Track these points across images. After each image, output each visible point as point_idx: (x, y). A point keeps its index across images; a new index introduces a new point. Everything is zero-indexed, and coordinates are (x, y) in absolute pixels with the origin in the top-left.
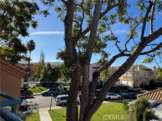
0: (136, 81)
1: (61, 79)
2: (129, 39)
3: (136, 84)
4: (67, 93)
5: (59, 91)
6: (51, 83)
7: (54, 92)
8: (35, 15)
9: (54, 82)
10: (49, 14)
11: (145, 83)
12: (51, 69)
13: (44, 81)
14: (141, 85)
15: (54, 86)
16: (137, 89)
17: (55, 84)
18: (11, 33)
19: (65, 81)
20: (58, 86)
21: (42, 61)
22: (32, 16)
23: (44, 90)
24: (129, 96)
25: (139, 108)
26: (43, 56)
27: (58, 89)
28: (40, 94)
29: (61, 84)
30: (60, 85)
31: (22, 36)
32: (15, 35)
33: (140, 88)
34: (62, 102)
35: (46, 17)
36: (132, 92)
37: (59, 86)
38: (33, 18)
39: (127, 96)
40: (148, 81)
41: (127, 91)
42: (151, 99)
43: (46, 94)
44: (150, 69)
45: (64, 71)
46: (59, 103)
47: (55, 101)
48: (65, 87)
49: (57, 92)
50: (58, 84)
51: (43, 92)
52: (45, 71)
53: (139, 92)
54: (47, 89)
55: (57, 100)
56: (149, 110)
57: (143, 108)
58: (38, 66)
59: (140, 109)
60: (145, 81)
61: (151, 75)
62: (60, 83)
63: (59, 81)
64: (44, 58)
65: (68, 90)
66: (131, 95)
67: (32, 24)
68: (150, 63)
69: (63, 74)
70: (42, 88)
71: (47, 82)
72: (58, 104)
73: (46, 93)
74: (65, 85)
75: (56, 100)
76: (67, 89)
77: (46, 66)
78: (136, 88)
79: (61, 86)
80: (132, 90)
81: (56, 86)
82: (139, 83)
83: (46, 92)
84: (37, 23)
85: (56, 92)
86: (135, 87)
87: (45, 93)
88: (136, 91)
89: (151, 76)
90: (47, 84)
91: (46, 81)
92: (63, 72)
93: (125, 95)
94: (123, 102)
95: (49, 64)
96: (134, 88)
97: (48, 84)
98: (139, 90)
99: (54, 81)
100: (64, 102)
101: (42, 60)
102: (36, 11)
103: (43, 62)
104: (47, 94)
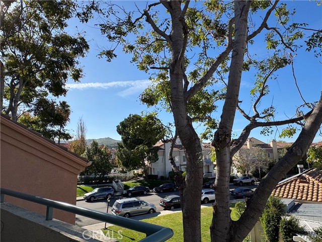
0: (247, 166)
1: (115, 168)
2: (260, 97)
3: (248, 172)
4: (130, 194)
5: (115, 192)
6: (100, 176)
7: (107, 193)
8: (81, 57)
9: (105, 176)
10: (116, 56)
11: (261, 169)
12: (100, 151)
13: (87, 174)
14: (255, 172)
15: (106, 183)
16: (249, 181)
17: (106, 179)
18: (35, 91)
19: (123, 172)
20: (112, 183)
21: (80, 137)
22: (76, 59)
23: (87, 190)
24: (239, 193)
25: (271, 215)
26: (82, 129)
27: (113, 187)
28: (82, 198)
29: (118, 178)
30: (116, 180)
31: (53, 95)
32: (41, 93)
33: (254, 178)
34: (125, 212)
35: (109, 61)
36: (242, 186)
37: (114, 182)
38: (77, 63)
39: (236, 193)
40: (266, 165)
41: (233, 184)
42: (287, 197)
43: (92, 199)
44: (267, 145)
45: (121, 154)
46: (120, 213)
47: (112, 211)
48: (124, 183)
49: (112, 193)
50: (112, 179)
51: (87, 194)
52: (88, 156)
53: (252, 185)
54: (94, 188)
55: (116, 208)
56: (288, 218)
57: (277, 215)
58: (74, 147)
59: (273, 216)
60: (260, 165)
61: (269, 154)
62: (115, 177)
63: (113, 173)
64: (85, 132)
65: (130, 189)
66: (241, 191)
67: (73, 74)
68: (291, 136)
69: (121, 160)
70: (83, 186)
71: (93, 176)
73: (93, 196)
74: (125, 180)
75: (114, 209)
76: (129, 187)
77: (89, 145)
78: (247, 178)
79: (118, 181)
80: (241, 182)
81: (108, 183)
82: (252, 170)
83: (93, 194)
84: (81, 72)
85: (110, 194)
86: (245, 177)
87: (91, 196)
88: (247, 184)
89: (269, 156)
90: (92, 179)
91: (91, 175)
92: (119, 155)
93: (233, 192)
94: (236, 205)
95: (95, 144)
96: (244, 179)
97: (95, 179)
98: (253, 181)
99: (104, 173)
100: (128, 211)
101: (82, 136)
102: (84, 51)
103: (83, 139)
104: (95, 198)
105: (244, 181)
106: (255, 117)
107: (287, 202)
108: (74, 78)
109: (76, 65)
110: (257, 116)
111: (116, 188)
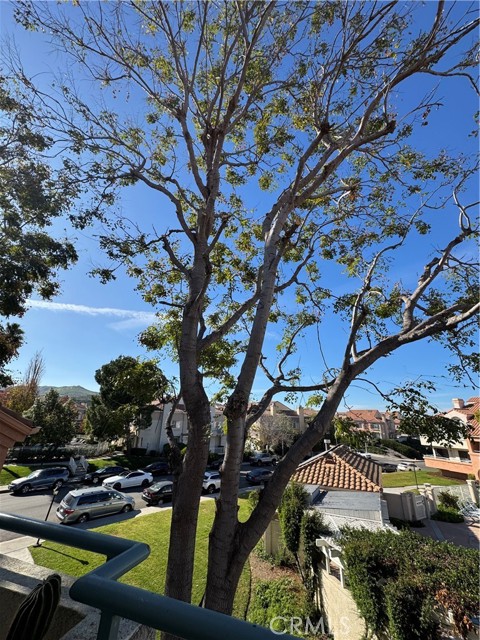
0: (269, 439)
1: (79, 436)
2: (286, 355)
3: (268, 447)
4: (95, 481)
5: (71, 476)
6: (50, 449)
7: (56, 479)
8: (61, 269)
9: (59, 448)
10: (114, 278)
11: (285, 443)
12: (59, 407)
13: (27, 445)
14: (278, 447)
15: (58, 460)
16: (269, 459)
17: (60, 453)
19: (91, 442)
20: (69, 460)
21: (30, 382)
22: (53, 270)
23: (20, 473)
24: (256, 477)
25: (292, 510)
26: (36, 370)
27: (68, 469)
28: (6, 488)
29: (81, 452)
30: (78, 456)
33: (275, 456)
34: (82, 512)
35: (104, 282)
36: (261, 466)
37: (72, 459)
38: (54, 275)
39: (252, 477)
40: (290, 438)
41: (250, 463)
42: (311, 483)
43: (26, 490)
44: (293, 411)
45: (95, 415)
46: (71, 515)
47: (58, 510)
48: (90, 460)
49: (65, 478)
50: (70, 454)
51: (18, 481)
52: (36, 415)
53: (272, 465)
54: (34, 469)
55: (66, 506)
56: (311, 513)
57: (298, 509)
58: (13, 397)
59: (294, 511)
60: (284, 437)
61: (294, 424)
62: (76, 450)
63: (74, 444)
65: (99, 472)
66: (259, 474)
67: (43, 289)
69: (92, 422)
70: (13, 466)
71: (36, 448)
72: (66, 521)
73: (29, 485)
74: (93, 456)
75: (62, 507)
76: (97, 468)
77: (42, 397)
78: (268, 456)
79: (79, 458)
80: (260, 461)
81: (61, 460)
82: (274, 444)
84: (57, 287)
85: (61, 480)
86: (265, 454)
88: (267, 464)
89: (294, 427)
90: (33, 454)
91: (33, 446)
92: (91, 415)
93: (247, 475)
95: (53, 395)
96: (263, 456)
97: (39, 453)
98: (274, 460)
99: (60, 443)
100: (87, 511)
101: (33, 380)
102: (69, 261)
103: (33, 386)
104: (31, 488)
105: (264, 460)
106: (279, 379)
107: (310, 489)
108: (42, 294)
109: (51, 277)
110: (282, 377)
111: (74, 470)
